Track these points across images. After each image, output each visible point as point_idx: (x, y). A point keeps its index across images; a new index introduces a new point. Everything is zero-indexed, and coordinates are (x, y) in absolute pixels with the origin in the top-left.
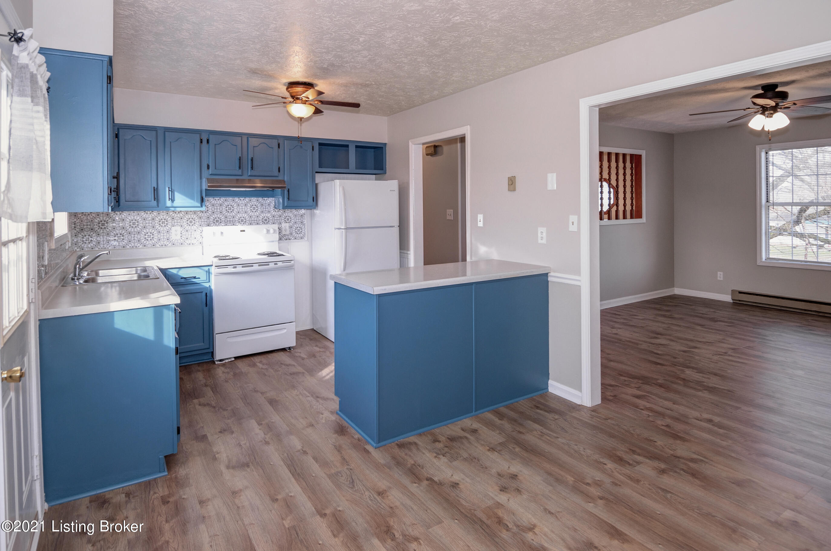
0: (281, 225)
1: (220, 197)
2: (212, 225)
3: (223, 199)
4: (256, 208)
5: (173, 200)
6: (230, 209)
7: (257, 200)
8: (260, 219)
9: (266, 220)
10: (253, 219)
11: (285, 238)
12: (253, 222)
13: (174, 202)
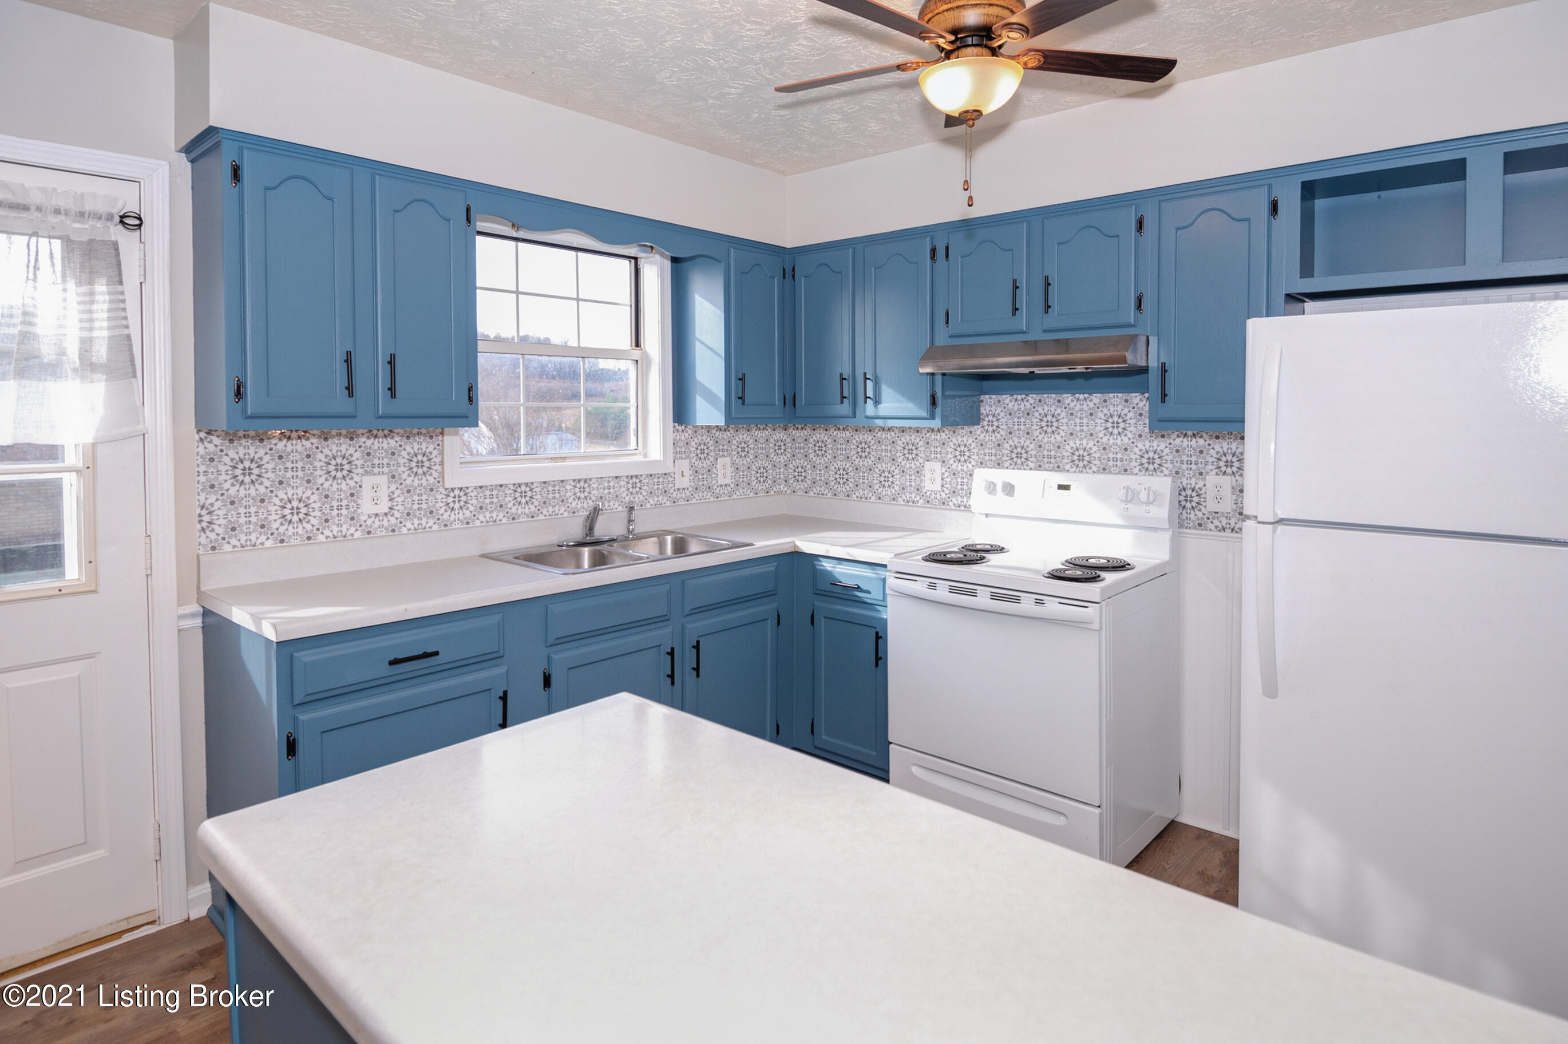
0: (1205, 478)
1: (1027, 392)
2: (1006, 464)
3: (1032, 398)
4: (1122, 425)
5: (877, 402)
6: (1050, 424)
8: (1134, 457)
9: (1152, 461)
10: (1111, 456)
11: (1216, 522)
12: (1111, 463)
13: (879, 406)
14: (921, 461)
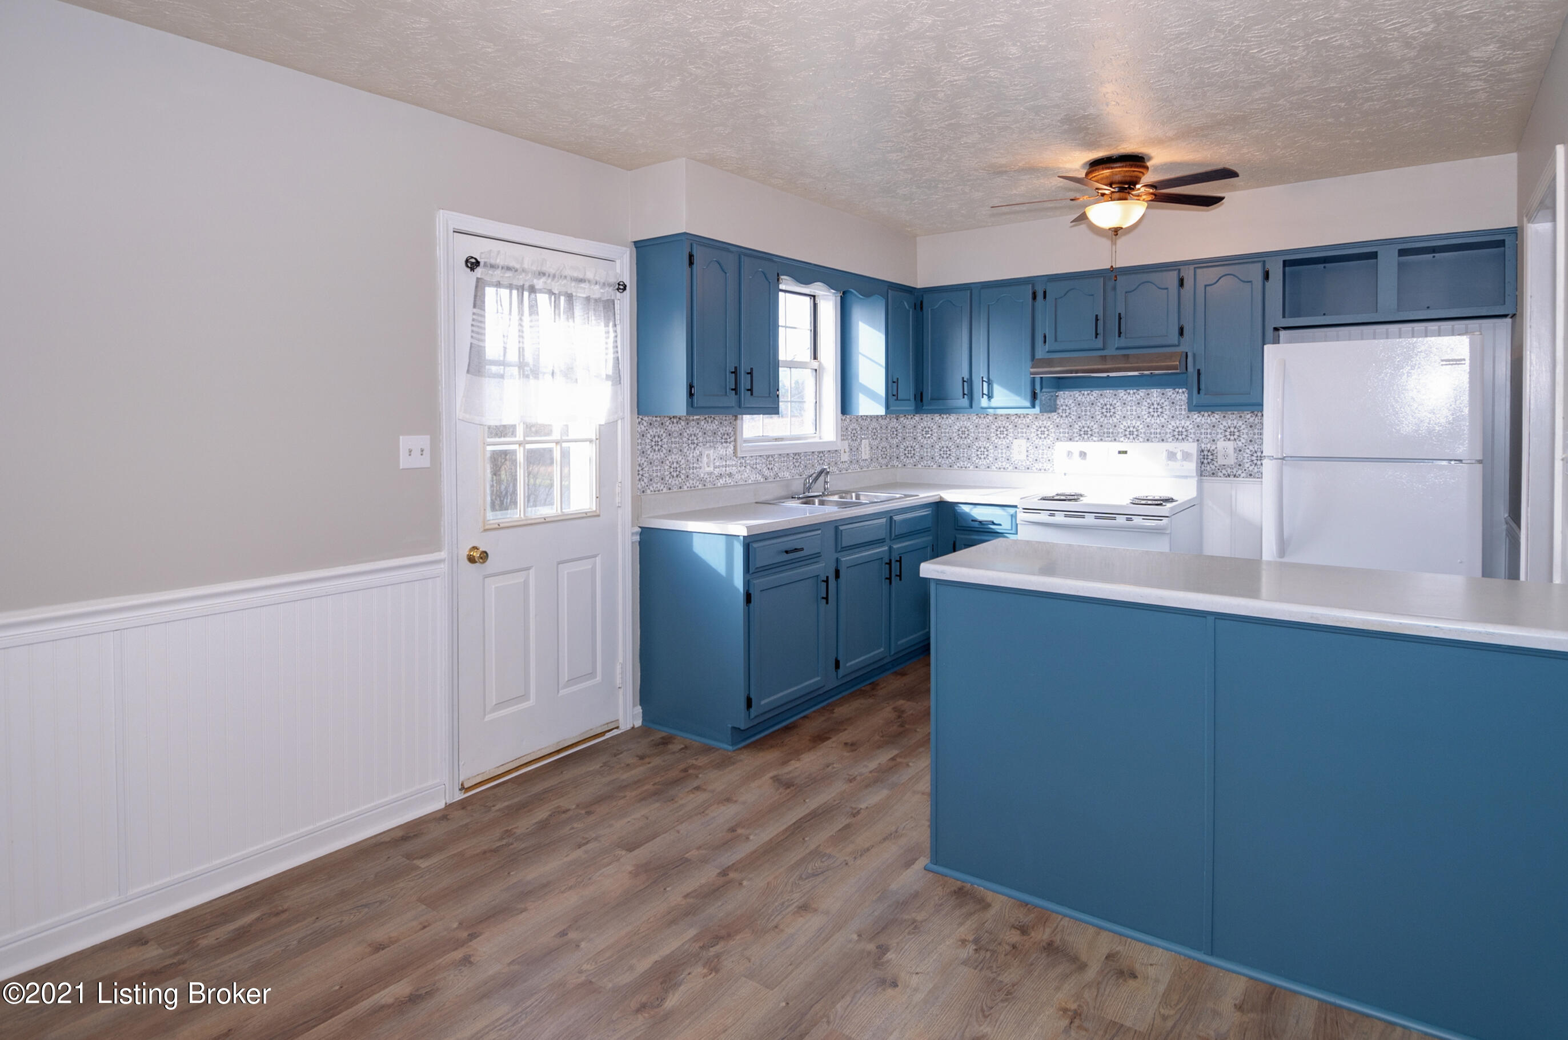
0: (1216, 444)
1: (1092, 389)
2: (1077, 439)
3: (1096, 393)
4: (1160, 410)
5: (990, 397)
6: (1108, 411)
7: (1163, 394)
8: (1168, 431)
9: (1180, 433)
10: (1153, 431)
11: (1224, 472)
12: (1152, 436)
13: (992, 400)
14: (1010, 439)
